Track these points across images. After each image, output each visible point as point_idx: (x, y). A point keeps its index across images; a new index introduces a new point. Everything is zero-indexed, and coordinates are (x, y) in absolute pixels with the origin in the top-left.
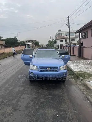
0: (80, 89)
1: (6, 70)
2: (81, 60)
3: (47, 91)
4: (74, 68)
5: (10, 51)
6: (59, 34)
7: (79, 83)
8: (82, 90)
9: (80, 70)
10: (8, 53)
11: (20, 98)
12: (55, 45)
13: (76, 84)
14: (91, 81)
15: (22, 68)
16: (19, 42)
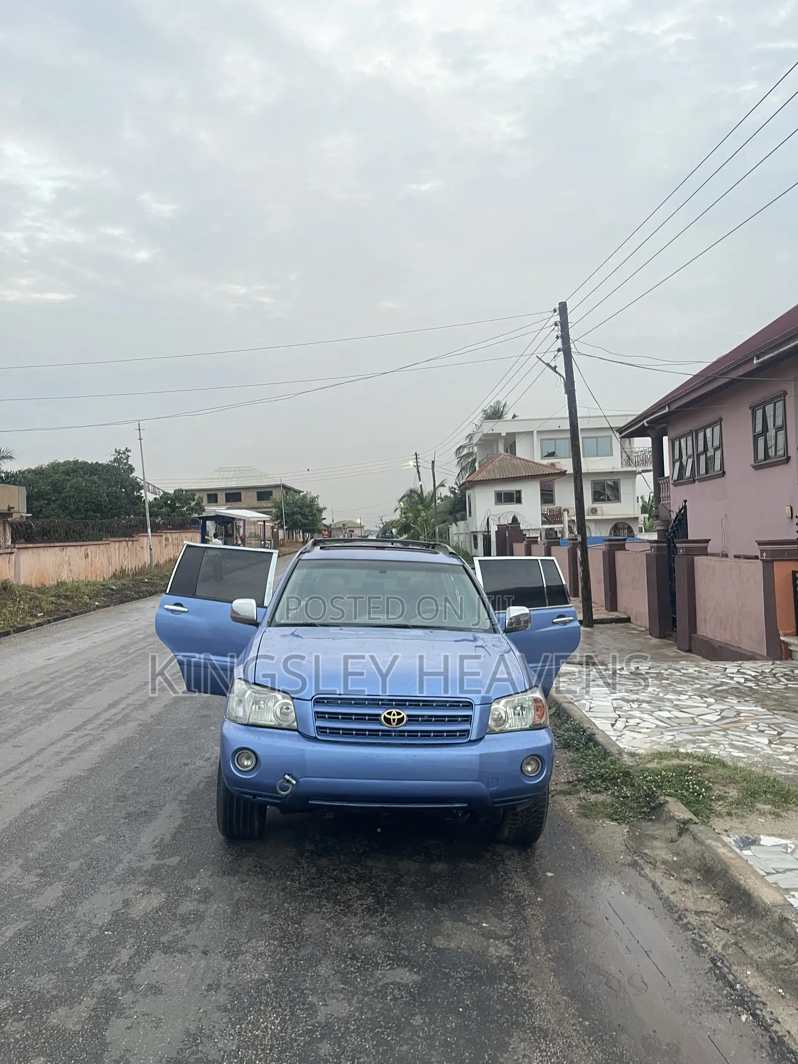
0: (670, 907)
1: (18, 732)
2: (676, 659)
3: (375, 922)
4: (620, 725)
5: (65, 576)
6: (489, 441)
7: (661, 851)
8: (693, 919)
9: (668, 737)
10: (42, 590)
11: (129, 985)
12: (457, 531)
13: (634, 864)
14: (766, 840)
15: (158, 718)
16: (151, 498)
